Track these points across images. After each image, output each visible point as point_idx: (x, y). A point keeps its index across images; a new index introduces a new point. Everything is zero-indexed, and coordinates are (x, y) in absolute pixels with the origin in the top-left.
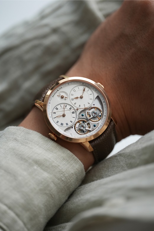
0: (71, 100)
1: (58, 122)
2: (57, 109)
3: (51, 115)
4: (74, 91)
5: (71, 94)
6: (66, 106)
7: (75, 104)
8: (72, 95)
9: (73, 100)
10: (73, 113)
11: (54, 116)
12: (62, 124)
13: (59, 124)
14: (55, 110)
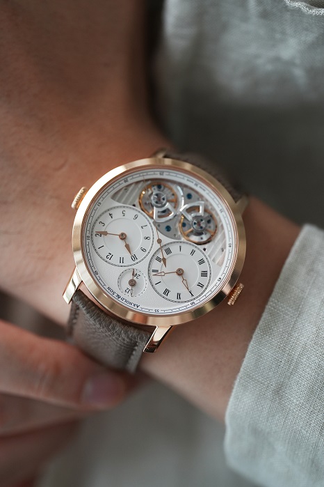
0: (136, 261)
1: (201, 285)
2: (167, 292)
3: (186, 304)
4: (110, 257)
5: (121, 264)
6: (154, 271)
7: (144, 250)
8: (122, 260)
9: (134, 258)
10: (168, 251)
11: (185, 295)
12: (204, 274)
13: (204, 281)
14: (172, 296)
